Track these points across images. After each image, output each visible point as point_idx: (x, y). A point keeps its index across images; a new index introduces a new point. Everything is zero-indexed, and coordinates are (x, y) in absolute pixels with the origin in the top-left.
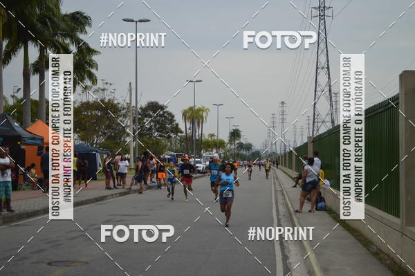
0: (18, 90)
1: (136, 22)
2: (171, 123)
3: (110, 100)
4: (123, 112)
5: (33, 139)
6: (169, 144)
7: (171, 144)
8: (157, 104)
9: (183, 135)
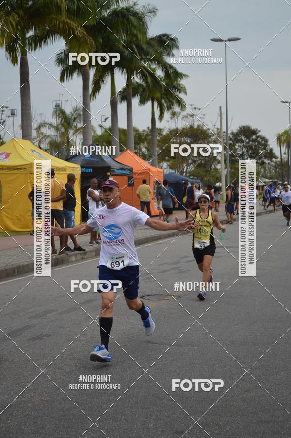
0: (106, 120)
1: (226, 41)
2: (265, 148)
3: (199, 126)
4: (213, 138)
5: (122, 169)
6: (263, 170)
7: (265, 170)
8: (249, 127)
9: (277, 160)
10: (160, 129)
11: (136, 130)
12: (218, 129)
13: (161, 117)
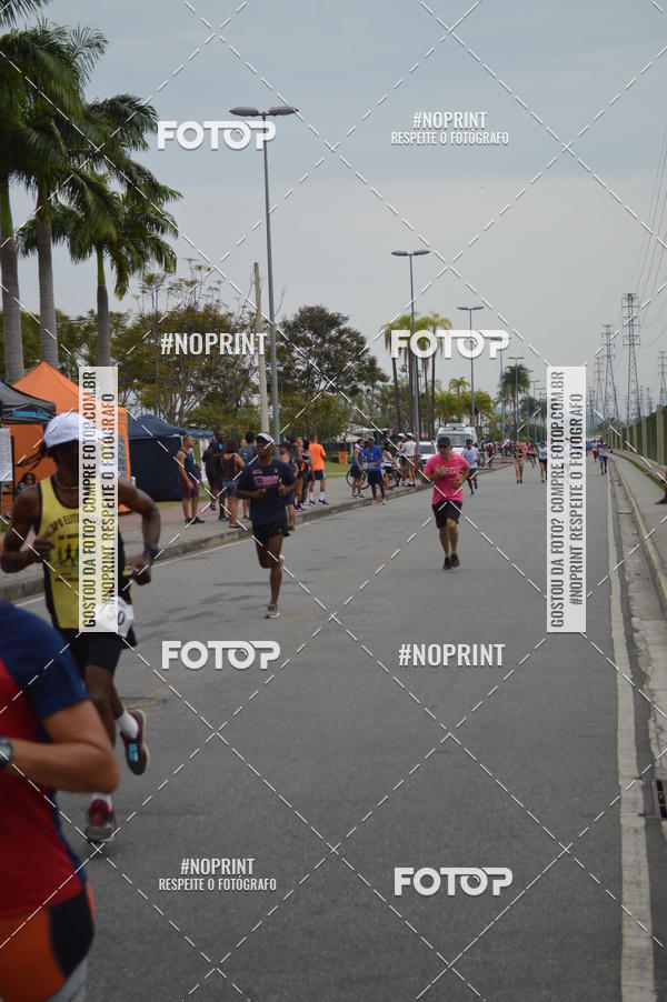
1: (264, 115)
2: (358, 358)
3: (208, 308)
5: (29, 408)
7: (361, 407)
8: (323, 311)
9: (386, 384)
10: (119, 315)
11: (62, 319)
12: (251, 315)
13: (121, 289)
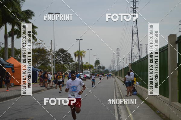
0: (2, 44)
2: (69, 58)
3: (42, 48)
4: (49, 53)
5: (9, 65)
6: (68, 67)
7: (70, 67)
8: (63, 49)
9: (74, 63)
11: (15, 49)
12: (50, 49)
